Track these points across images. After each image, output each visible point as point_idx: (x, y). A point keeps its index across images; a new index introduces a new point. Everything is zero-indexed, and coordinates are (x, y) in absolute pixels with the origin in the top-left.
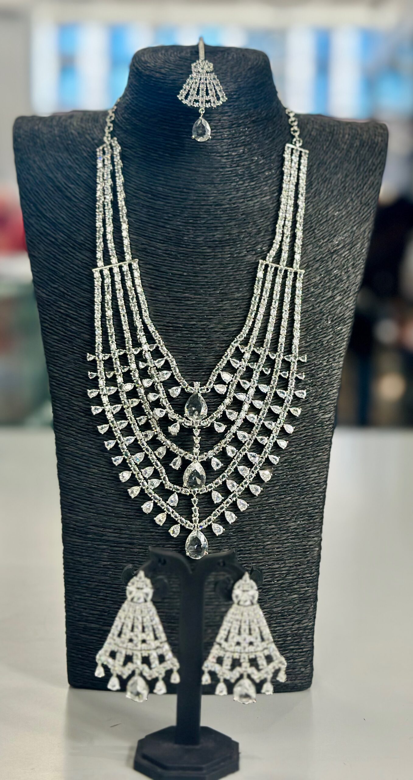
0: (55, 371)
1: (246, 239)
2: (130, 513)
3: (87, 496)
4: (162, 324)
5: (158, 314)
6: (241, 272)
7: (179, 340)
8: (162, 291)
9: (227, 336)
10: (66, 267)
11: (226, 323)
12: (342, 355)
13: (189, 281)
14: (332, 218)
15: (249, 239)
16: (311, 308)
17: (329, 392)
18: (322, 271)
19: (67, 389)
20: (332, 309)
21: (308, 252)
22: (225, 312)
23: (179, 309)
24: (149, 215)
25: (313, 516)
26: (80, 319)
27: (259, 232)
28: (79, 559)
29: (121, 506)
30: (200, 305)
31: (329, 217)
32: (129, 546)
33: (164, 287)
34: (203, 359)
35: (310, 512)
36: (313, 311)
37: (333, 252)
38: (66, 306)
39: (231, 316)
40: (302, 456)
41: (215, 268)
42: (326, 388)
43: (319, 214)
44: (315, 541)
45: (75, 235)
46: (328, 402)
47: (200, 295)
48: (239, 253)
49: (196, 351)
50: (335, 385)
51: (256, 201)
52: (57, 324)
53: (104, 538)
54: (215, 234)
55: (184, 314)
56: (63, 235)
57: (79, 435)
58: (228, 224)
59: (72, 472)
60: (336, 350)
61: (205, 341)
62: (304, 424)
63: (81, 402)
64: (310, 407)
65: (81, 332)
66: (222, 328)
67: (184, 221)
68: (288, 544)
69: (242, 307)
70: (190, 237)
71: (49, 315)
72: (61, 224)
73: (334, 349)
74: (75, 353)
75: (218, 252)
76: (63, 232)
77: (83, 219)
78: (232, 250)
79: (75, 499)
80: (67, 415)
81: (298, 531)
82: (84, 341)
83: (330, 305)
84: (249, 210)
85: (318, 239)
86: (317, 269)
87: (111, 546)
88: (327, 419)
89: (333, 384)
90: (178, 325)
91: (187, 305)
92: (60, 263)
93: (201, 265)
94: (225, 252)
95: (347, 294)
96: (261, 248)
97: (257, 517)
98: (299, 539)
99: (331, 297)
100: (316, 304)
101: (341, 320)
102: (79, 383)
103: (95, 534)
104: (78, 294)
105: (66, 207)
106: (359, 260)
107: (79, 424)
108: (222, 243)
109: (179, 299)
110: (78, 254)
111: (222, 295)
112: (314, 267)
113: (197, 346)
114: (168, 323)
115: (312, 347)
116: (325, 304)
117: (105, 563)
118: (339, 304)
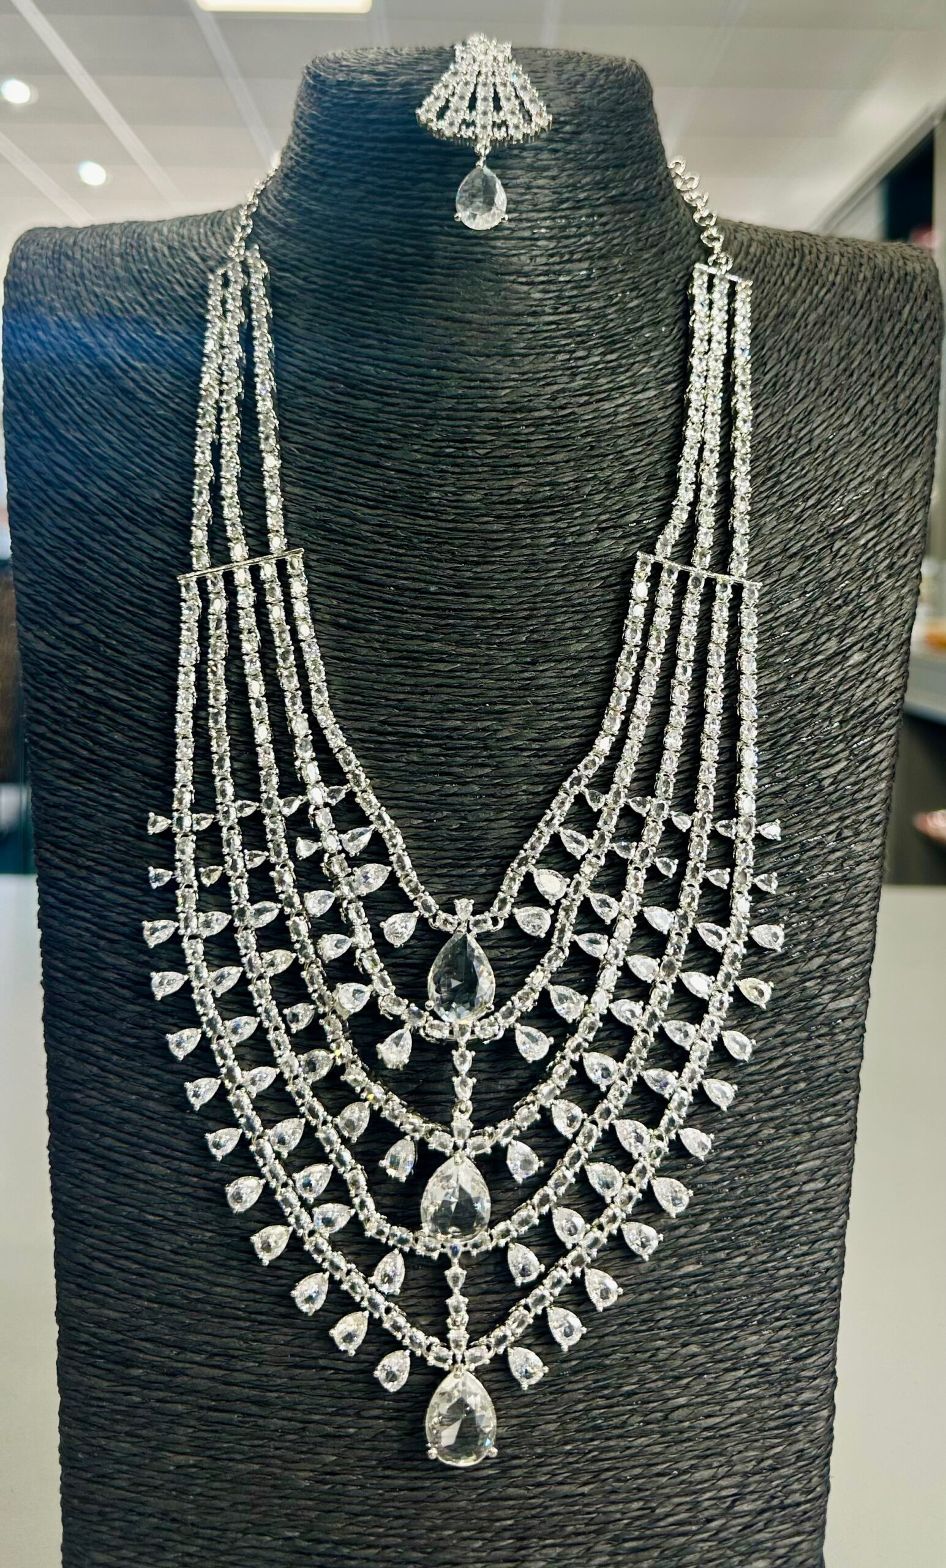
0: (57, 861)
1: (597, 498)
2: (259, 1306)
3: (133, 1246)
4: (366, 725)
5: (357, 698)
6: (586, 584)
7: (412, 773)
8: (367, 635)
9: (551, 763)
10: (108, 570)
11: (547, 724)
12: (877, 819)
13: (444, 609)
14: (824, 447)
15: (607, 498)
16: (781, 686)
17: (847, 929)
18: (807, 584)
19: (88, 916)
20: (841, 689)
21: (766, 531)
22: (541, 693)
23: (416, 685)
24: (338, 435)
25: (813, 1313)
26: (136, 712)
27: (632, 479)
28: (103, 1442)
29: (232, 1281)
30: (474, 675)
31: (815, 444)
32: (255, 1409)
33: (373, 622)
34: (480, 828)
35: (802, 1299)
36: (788, 693)
37: (834, 534)
38: (100, 676)
39: (561, 706)
40: (777, 1128)
41: (515, 574)
42: (838, 917)
43: (789, 436)
44: (817, 1388)
45: (138, 486)
46: (847, 961)
47: (472, 645)
48: (580, 534)
49: (462, 804)
50: (862, 908)
51: (621, 401)
52: (71, 727)
53: (180, 1380)
54: (515, 483)
55: (427, 698)
56: (104, 486)
57: (115, 1058)
58: (549, 459)
59: (89, 1172)
60: (861, 806)
61: (486, 775)
62: (780, 1027)
63: (125, 956)
64: (796, 974)
65: (139, 749)
66: (534, 740)
67: (431, 450)
68: (740, 1403)
69: (590, 678)
70: (446, 493)
71: (49, 701)
72: (102, 458)
73: (854, 802)
74: (118, 810)
75: (523, 530)
76: (107, 479)
77: (163, 444)
78: (560, 525)
79: (97, 1254)
80: (84, 997)
81: (767, 1360)
82: (145, 774)
83: (835, 676)
84: (603, 425)
85: (789, 498)
86: (793, 578)
87: (201, 1408)
88: (845, 1013)
89: (857, 905)
90: (412, 730)
91: (435, 674)
92: (91, 559)
93: (477, 564)
94: (541, 530)
95: (879, 645)
96: (638, 522)
97: (644, 1321)
98: (771, 1383)
99: (836, 654)
100: (796, 674)
101: (867, 720)
102: (122, 900)
103: (153, 1366)
104: (136, 642)
105: (119, 416)
106: (905, 555)
107: (115, 1023)
108: (534, 508)
109: (415, 658)
110: (143, 535)
111: (532, 647)
112: (785, 573)
113: (465, 789)
114: (383, 723)
115: (793, 794)
116: (822, 673)
117: (181, 1459)
118: (861, 673)
